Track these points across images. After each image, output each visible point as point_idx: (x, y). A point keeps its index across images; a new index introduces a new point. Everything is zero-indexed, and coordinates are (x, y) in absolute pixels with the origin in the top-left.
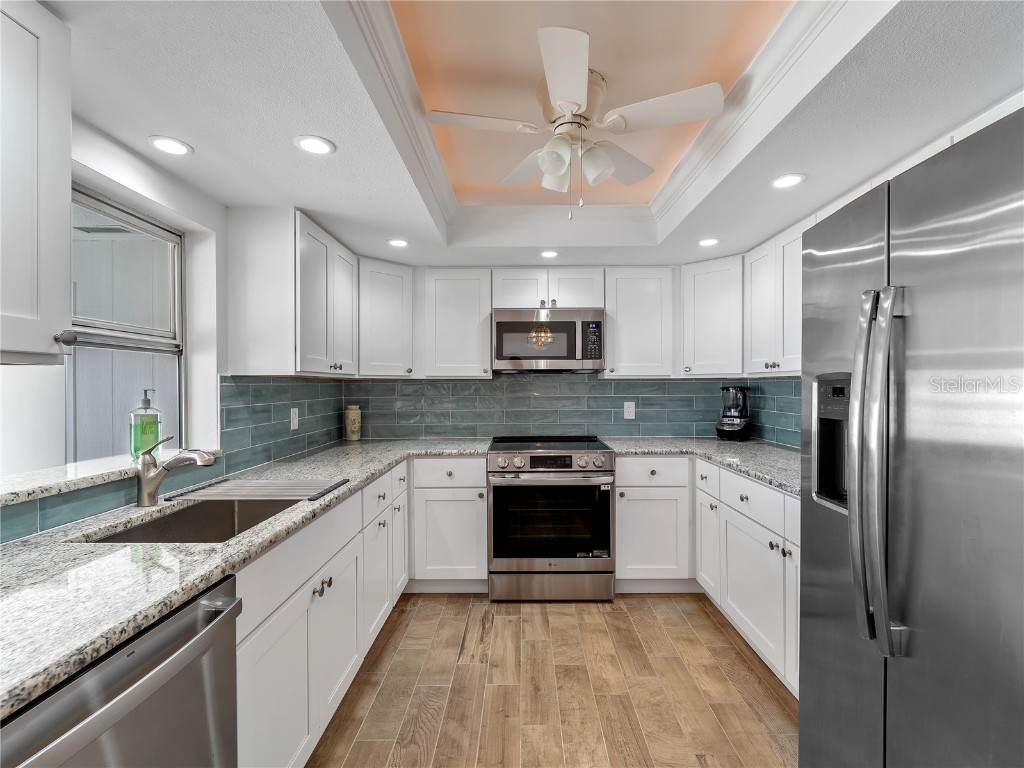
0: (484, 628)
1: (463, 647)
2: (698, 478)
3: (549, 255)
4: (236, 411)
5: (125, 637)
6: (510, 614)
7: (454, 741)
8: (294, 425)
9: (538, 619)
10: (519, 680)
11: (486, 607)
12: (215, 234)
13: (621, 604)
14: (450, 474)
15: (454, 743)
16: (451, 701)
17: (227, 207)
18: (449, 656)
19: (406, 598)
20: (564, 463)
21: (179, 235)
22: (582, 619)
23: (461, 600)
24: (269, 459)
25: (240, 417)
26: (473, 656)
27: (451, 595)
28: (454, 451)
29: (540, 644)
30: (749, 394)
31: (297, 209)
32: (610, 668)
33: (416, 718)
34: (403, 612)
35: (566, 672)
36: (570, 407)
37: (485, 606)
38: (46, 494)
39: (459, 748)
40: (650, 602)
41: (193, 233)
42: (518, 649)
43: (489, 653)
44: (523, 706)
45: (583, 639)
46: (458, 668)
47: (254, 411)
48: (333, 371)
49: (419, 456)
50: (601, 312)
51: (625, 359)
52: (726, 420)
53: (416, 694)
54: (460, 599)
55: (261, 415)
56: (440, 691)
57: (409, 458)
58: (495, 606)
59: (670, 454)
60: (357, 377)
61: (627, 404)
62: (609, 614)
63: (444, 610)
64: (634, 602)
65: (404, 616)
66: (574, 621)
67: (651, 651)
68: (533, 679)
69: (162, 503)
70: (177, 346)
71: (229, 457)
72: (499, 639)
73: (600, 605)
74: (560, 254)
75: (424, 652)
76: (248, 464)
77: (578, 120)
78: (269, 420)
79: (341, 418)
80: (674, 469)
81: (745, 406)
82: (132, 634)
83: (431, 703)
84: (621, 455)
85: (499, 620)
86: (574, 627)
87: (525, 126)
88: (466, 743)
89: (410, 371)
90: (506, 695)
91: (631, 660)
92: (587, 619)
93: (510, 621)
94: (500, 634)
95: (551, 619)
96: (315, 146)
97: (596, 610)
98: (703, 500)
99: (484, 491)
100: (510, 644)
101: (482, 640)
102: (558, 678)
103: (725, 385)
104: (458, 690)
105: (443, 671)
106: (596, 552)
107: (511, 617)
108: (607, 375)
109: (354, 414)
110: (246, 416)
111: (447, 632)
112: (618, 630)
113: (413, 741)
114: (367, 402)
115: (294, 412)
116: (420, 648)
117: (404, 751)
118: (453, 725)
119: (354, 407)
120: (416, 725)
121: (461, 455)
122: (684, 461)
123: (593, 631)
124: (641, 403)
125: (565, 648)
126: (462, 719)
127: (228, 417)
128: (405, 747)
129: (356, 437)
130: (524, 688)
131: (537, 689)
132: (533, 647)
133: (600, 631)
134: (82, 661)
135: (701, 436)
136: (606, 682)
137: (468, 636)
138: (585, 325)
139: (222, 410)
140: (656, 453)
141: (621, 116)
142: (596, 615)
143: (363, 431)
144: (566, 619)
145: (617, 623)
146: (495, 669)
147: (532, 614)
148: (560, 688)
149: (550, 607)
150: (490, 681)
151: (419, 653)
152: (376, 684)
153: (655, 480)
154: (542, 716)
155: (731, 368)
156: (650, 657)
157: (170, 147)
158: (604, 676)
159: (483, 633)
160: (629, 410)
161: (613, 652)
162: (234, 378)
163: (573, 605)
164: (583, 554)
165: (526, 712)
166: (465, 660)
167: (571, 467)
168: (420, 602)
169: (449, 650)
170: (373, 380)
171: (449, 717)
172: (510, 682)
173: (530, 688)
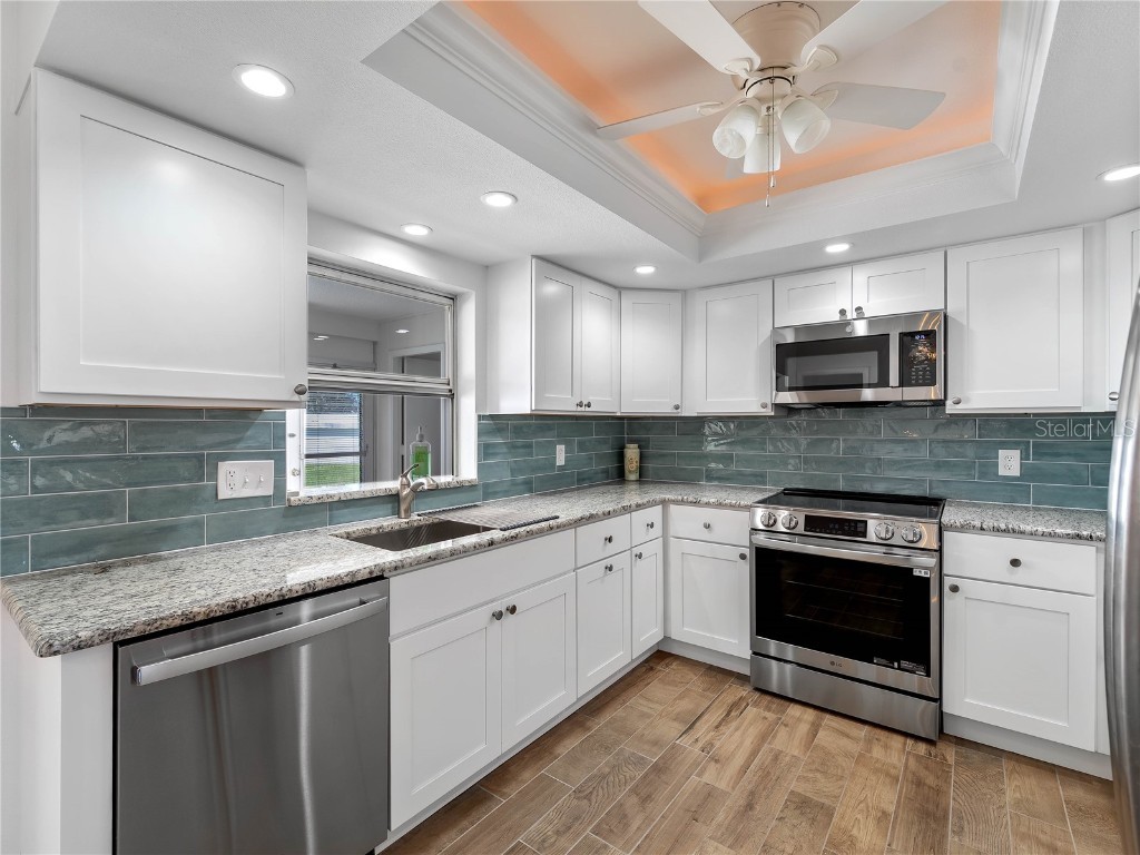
0: (728, 714)
1: (691, 727)
3: (837, 249)
4: (494, 445)
5: (270, 600)
6: (769, 711)
7: (625, 816)
8: (560, 460)
9: (804, 728)
10: (733, 788)
11: (744, 693)
12: (474, 293)
13: (950, 753)
14: (707, 526)
15: (624, 819)
16: (645, 777)
17: (487, 267)
18: (669, 730)
19: (660, 656)
20: (850, 529)
21: (453, 298)
22: (869, 751)
23: (720, 676)
24: (530, 491)
25: (498, 450)
26: (697, 740)
27: (711, 668)
28: (712, 500)
29: (787, 759)
31: (533, 256)
32: (871, 824)
33: (604, 777)
34: (652, 669)
35: (802, 804)
36: (898, 453)
37: (744, 691)
38: (330, 500)
39: (627, 826)
40: (1006, 764)
41: (462, 294)
42: (754, 753)
43: (717, 744)
44: (721, 817)
45: (853, 775)
46: (673, 747)
47: (513, 447)
48: (579, 409)
49: (676, 502)
53: (617, 754)
54: (718, 674)
55: (521, 450)
56: (641, 761)
57: (664, 503)
58: (757, 694)
59: (1052, 536)
60: (618, 414)
61: (1003, 453)
62: (918, 758)
63: (695, 680)
64: (976, 756)
65: (651, 674)
66: (855, 748)
67: (959, 832)
68: (752, 793)
69: (414, 517)
70: (450, 391)
71: (486, 486)
72: (738, 733)
73: (910, 742)
74: (853, 245)
75: (649, 716)
76: (507, 493)
77: (770, 73)
78: (531, 454)
79: (621, 456)
82: (276, 599)
83: (625, 768)
84: (953, 528)
85: (751, 712)
86: (847, 755)
87: (702, 107)
88: (635, 824)
89: (677, 407)
90: (709, 795)
91: (914, 831)
92: (877, 752)
93: (765, 718)
94: (743, 728)
95: (821, 734)
96: (499, 201)
97: (900, 746)
99: (747, 551)
100: (748, 743)
101: (717, 727)
102: (786, 806)
104: (658, 769)
105: (655, 743)
106: (905, 664)
107: (768, 714)
108: (950, 408)
109: (632, 453)
110: (505, 450)
111: (685, 705)
112: (919, 783)
113: (588, 797)
114: (647, 440)
115: (561, 450)
116: (646, 710)
117: (575, 802)
118: (634, 799)
119: (632, 445)
120: (599, 783)
121: (720, 505)
123: (876, 771)
124: (1034, 452)
125: (819, 775)
126: (646, 799)
127: (485, 451)
128: (578, 798)
129: (633, 477)
130: (737, 799)
131: (750, 806)
132: (776, 758)
133: (888, 774)
134: (234, 607)
136: (853, 842)
137: (706, 717)
138: (906, 337)
139: (479, 445)
140: (1022, 533)
141: (821, 47)
142: (894, 753)
143: (642, 472)
144: (844, 742)
145: (923, 773)
146: (713, 764)
147: (799, 720)
148: (780, 819)
149: (828, 719)
150: (699, 775)
151: (644, 715)
152: (589, 729)
153: (1019, 575)
154: (736, 840)
156: (952, 839)
157: (416, 231)
158: (855, 832)
159: (723, 720)
160: (1009, 462)
161: (891, 809)
162: (492, 417)
163: (867, 728)
164: (884, 662)
165: (719, 826)
166: (685, 742)
167: (865, 537)
168: (674, 664)
169: (676, 724)
170: (653, 418)
171: (634, 791)
172: (722, 785)
173: (742, 802)
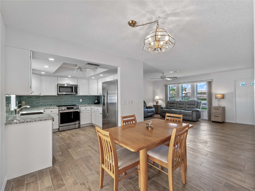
0: (61, 134)
2: (92, 109)
3: (69, 76)
6: (64, 132)
20: (72, 108)
28: (52, 108)
30: (98, 98)
40: (85, 127)
50: (77, 85)
51: (81, 92)
52: (95, 101)
59: (88, 106)
61: (80, 99)
68: (72, 135)
80: (89, 108)
81: (98, 99)
84: (80, 107)
89: (40, 94)
90: (69, 137)
98: (93, 112)
99: (58, 114)
103: (95, 96)
106: (77, 121)
108: (78, 95)
109: (24, 103)
119: (23, 101)
121: (54, 108)
122: (90, 107)
123: (78, 131)
124: (83, 99)
135: (92, 104)
138: (75, 87)
140: (85, 106)
142: (78, 129)
153: (86, 110)
155: (96, 94)
160: (81, 100)
163: (74, 129)
